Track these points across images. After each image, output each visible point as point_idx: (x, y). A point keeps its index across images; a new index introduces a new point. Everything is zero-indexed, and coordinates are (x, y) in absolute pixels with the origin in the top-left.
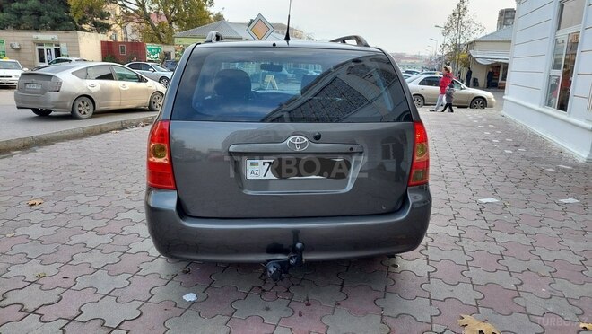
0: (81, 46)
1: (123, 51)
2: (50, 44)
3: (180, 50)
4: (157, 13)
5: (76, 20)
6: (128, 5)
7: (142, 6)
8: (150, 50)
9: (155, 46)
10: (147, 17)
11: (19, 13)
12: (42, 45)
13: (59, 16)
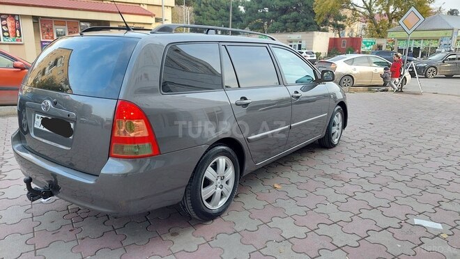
0: (314, 42)
1: (344, 45)
2: (296, 41)
3: (391, 42)
4: (380, 13)
5: (318, 23)
6: (357, 8)
7: (369, 8)
8: (365, 43)
9: (371, 40)
10: (372, 17)
11: (285, 22)
12: (291, 42)
13: (308, 21)
